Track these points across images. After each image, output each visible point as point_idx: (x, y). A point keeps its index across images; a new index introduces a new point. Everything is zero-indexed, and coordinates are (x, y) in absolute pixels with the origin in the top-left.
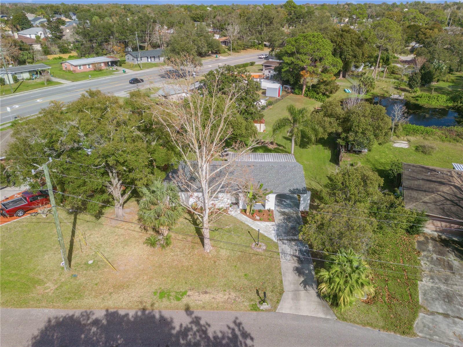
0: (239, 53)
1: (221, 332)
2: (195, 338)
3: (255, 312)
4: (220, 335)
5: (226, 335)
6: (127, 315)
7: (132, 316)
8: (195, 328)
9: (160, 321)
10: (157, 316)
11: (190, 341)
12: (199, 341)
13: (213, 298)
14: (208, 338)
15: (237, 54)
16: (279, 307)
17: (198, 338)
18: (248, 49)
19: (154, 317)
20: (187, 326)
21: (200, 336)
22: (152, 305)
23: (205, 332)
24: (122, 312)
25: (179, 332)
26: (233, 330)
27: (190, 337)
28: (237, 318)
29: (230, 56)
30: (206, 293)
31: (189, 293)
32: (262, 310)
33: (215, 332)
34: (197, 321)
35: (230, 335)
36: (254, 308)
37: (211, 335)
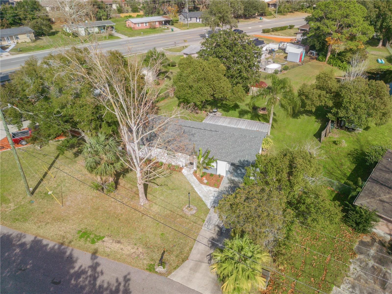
0: (285, 16)
1: (108, 283)
2: (84, 282)
3: (148, 273)
4: (105, 285)
5: (111, 287)
6: (47, 245)
7: (50, 248)
8: (89, 273)
9: (67, 258)
10: (68, 253)
11: (79, 284)
12: (86, 285)
13: (122, 249)
14: (94, 284)
15: (282, 16)
16: (173, 273)
17: (87, 282)
18: (295, 12)
19: (65, 253)
20: (85, 268)
21: (90, 281)
22: (70, 242)
23: (95, 279)
24: (45, 242)
25: (76, 273)
26: (120, 284)
27: (81, 279)
28: (129, 274)
29: (275, 19)
30: (119, 242)
31: (106, 239)
32: (156, 272)
33: (103, 281)
34: (94, 267)
35: (114, 289)
36: (151, 268)
37: (98, 282)
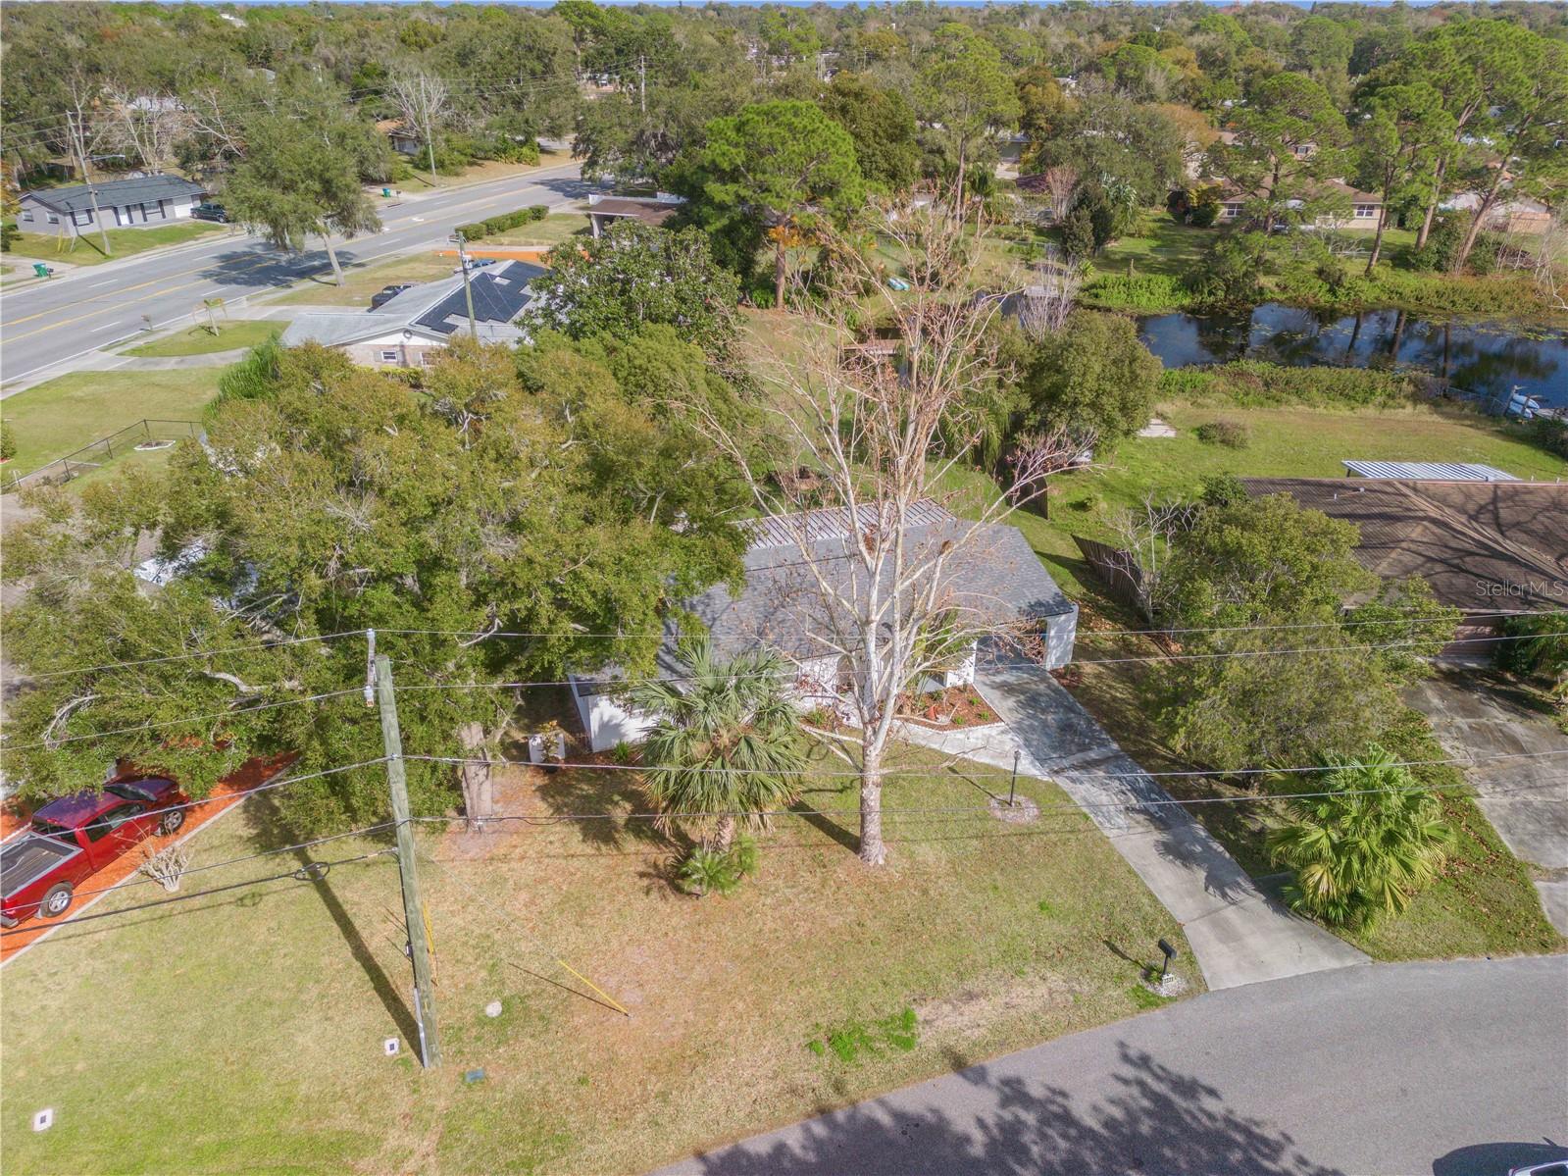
0: (461, 179)
1: (1113, 1102)
2: (1055, 1149)
3: (1157, 1011)
4: (1117, 1113)
5: (1133, 1105)
6: (780, 1149)
7: (804, 1147)
8: (1030, 1118)
9: (904, 1133)
10: (885, 1119)
11: (1049, 1163)
12: (1071, 1152)
13: (1007, 1005)
14: (1086, 1133)
15: (453, 180)
16: (1207, 975)
17: (1063, 1144)
18: (486, 163)
19: (873, 1125)
20: (1000, 1117)
21: (1065, 1136)
22: (839, 1087)
23: (1066, 1119)
25: (992, 1145)
26: (1141, 1084)
27: (1035, 1150)
28: (1122, 1045)
29: (435, 190)
31: (921, 1013)
32: (1170, 999)
34: (1013, 1092)
35: (1146, 1104)
37: (1091, 1122)
